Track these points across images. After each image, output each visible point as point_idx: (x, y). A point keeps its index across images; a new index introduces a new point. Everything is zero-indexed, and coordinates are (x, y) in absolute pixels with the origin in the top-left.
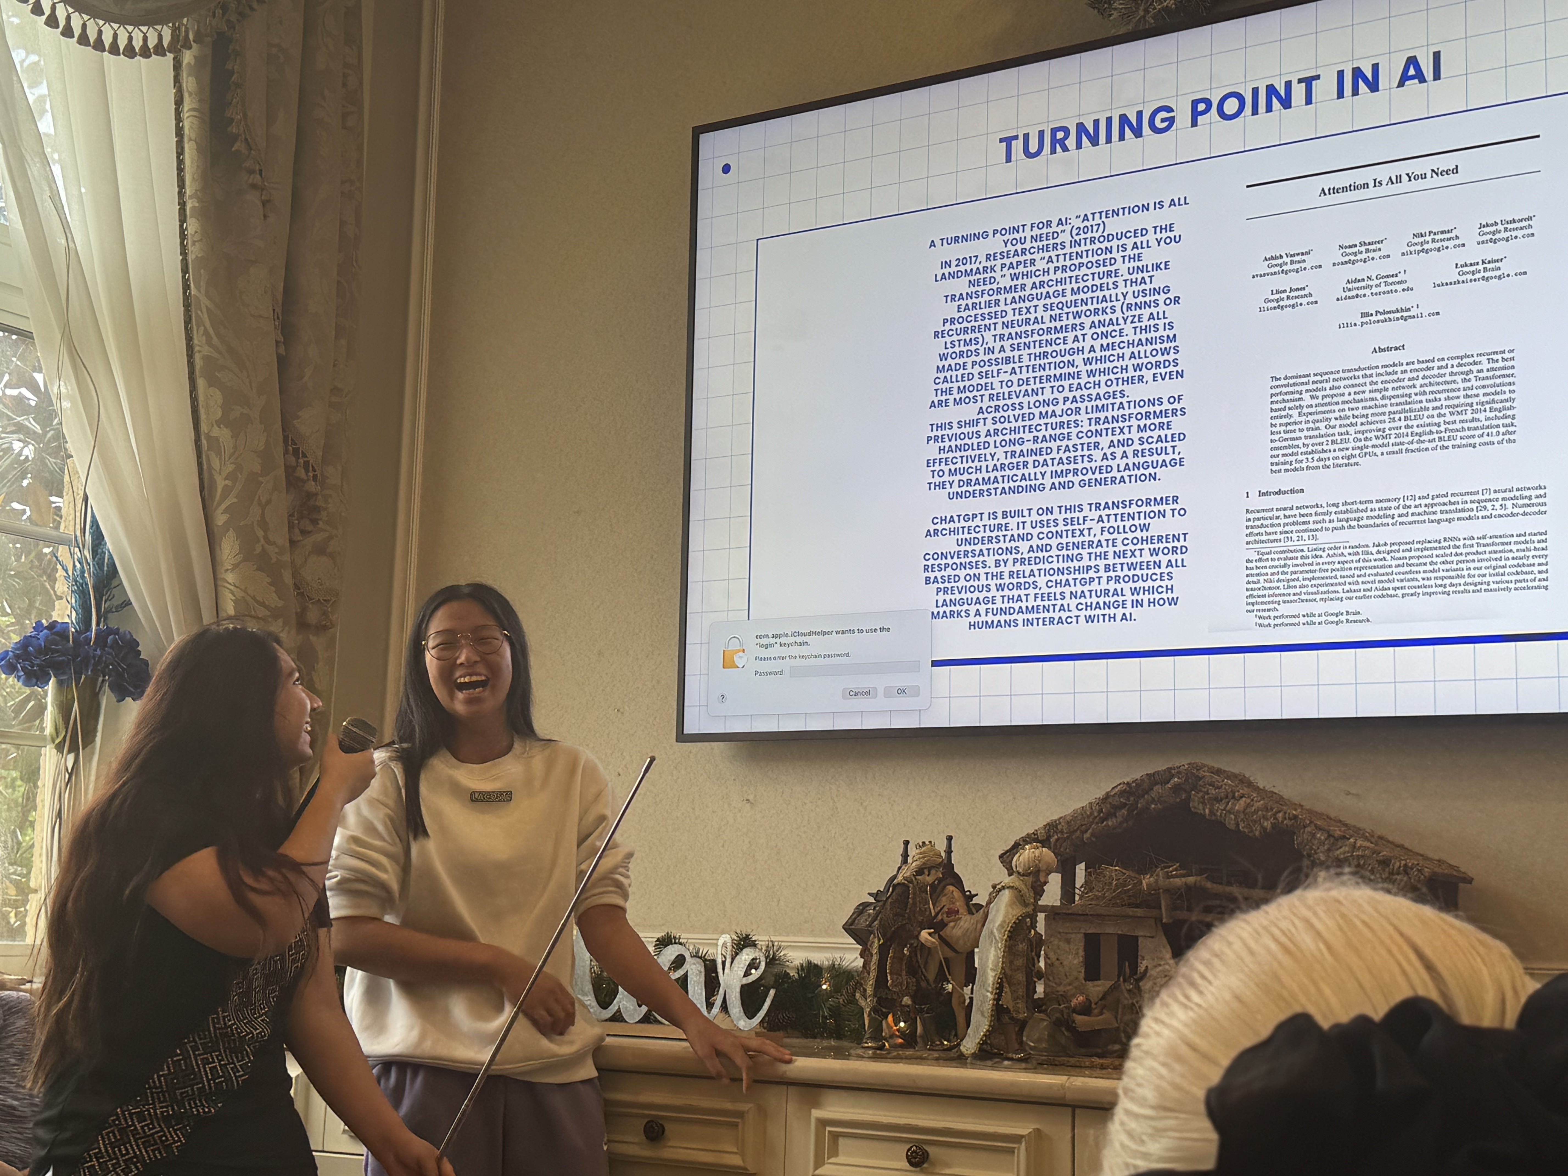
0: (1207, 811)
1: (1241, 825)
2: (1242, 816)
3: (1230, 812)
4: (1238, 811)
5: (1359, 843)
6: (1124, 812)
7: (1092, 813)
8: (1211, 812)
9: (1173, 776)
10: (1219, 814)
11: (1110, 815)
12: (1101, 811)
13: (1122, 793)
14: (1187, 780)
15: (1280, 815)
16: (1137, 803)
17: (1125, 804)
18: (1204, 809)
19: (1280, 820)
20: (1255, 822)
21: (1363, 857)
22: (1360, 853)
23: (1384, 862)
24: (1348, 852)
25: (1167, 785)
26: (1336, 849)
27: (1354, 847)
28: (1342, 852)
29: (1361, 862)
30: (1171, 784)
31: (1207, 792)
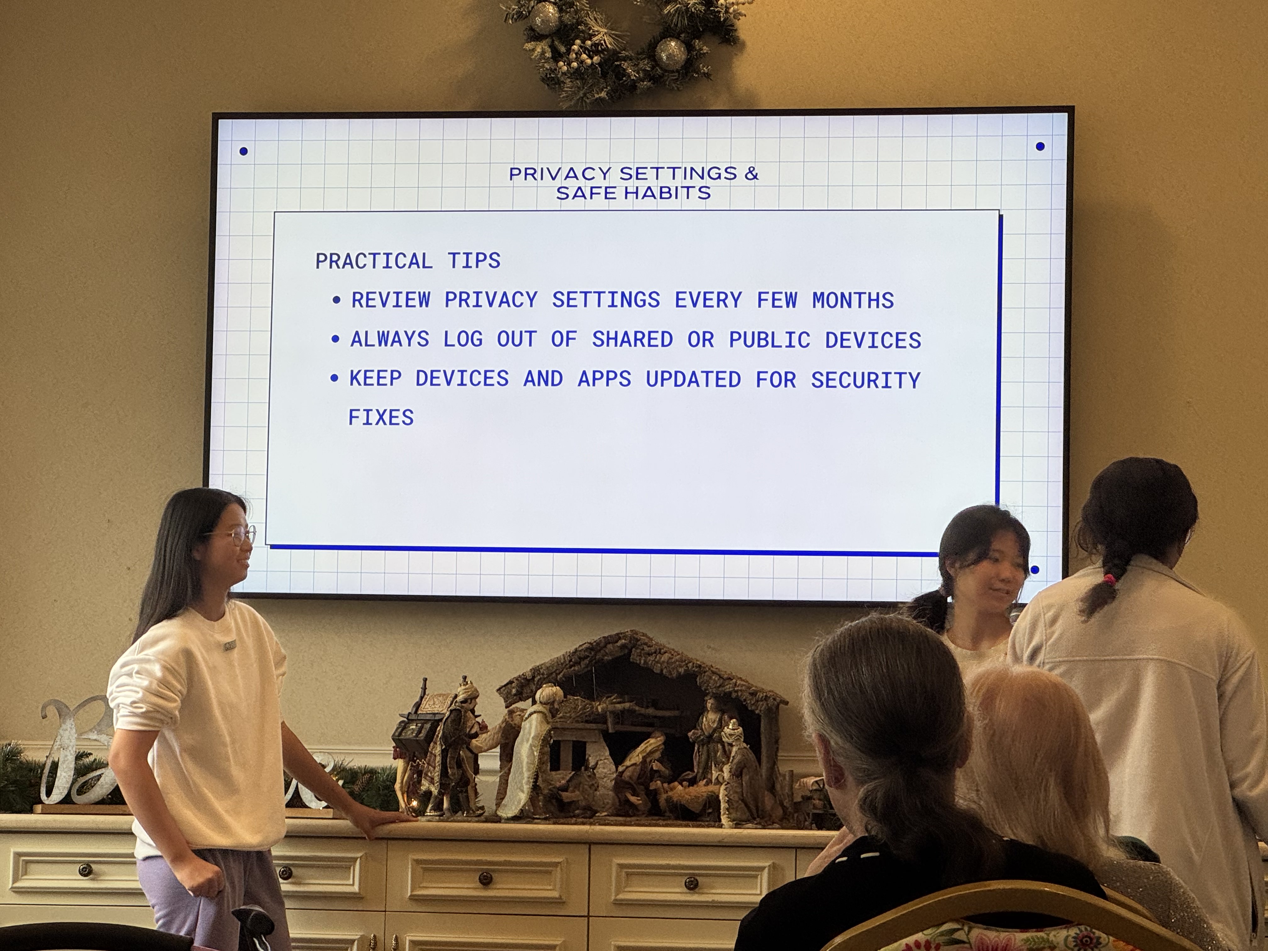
0: (642, 662)
1: (664, 671)
2: (666, 664)
3: (657, 662)
4: (664, 662)
5: (739, 682)
6: (587, 661)
7: (565, 661)
8: (645, 661)
9: (620, 638)
10: (650, 663)
11: (578, 663)
12: (571, 661)
13: (587, 649)
14: (630, 642)
15: (691, 664)
16: (595, 655)
17: (588, 656)
18: (640, 660)
19: (690, 668)
20: (673, 669)
21: (741, 691)
22: (739, 688)
23: (753, 694)
24: (732, 687)
25: (616, 644)
26: (723, 686)
27: (736, 685)
28: (728, 688)
29: (739, 694)
30: (619, 644)
31: (643, 649)
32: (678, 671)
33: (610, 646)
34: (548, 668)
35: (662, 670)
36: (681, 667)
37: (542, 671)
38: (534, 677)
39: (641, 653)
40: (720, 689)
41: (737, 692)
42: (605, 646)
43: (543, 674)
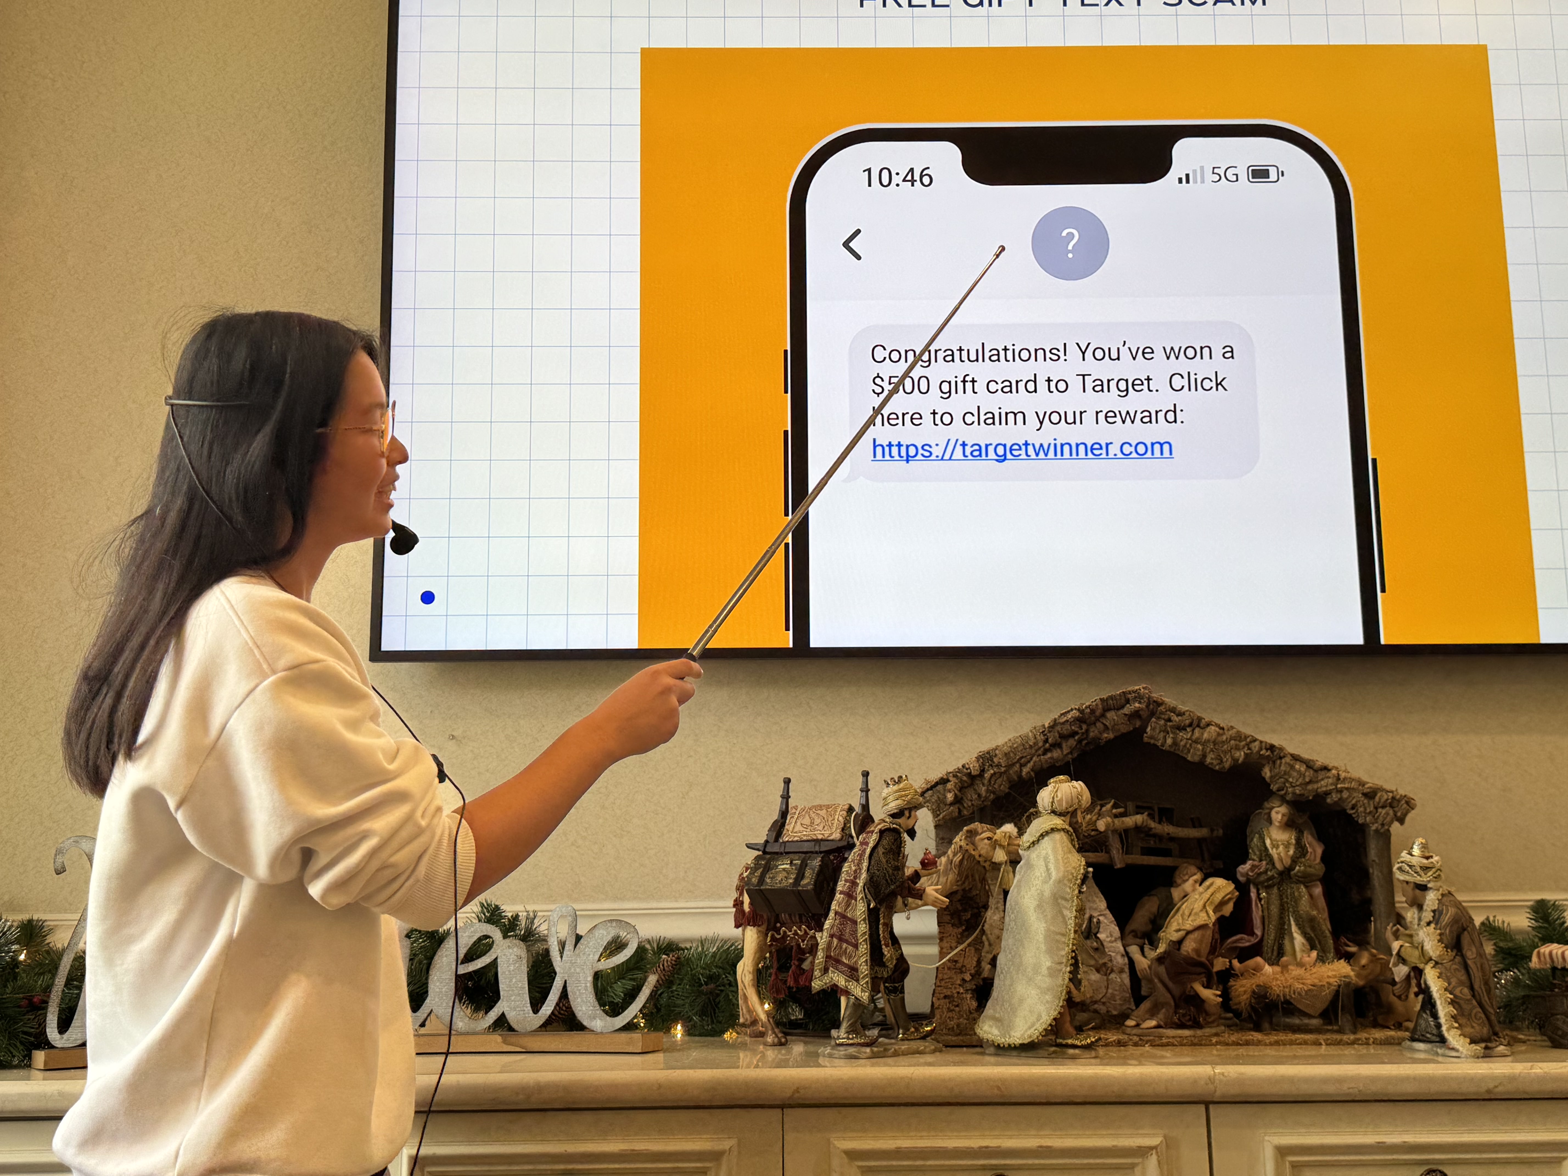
1: (1209, 756)
2: (1210, 746)
3: (1195, 742)
4: (1207, 742)
7: (1035, 743)
8: (1173, 741)
9: (1128, 701)
10: (1182, 743)
12: (1046, 741)
13: (1074, 720)
17: (1076, 733)
18: (1163, 739)
19: (1254, 750)
20: (1225, 753)
21: (1347, 789)
22: (1346, 786)
23: (1371, 795)
24: (1332, 784)
25: (1122, 711)
26: (1317, 782)
27: (1338, 779)
28: (1324, 784)
29: (1345, 795)
30: (1127, 709)
31: (1169, 720)
32: (1232, 757)
33: (1111, 715)
34: (1006, 754)
35: (1204, 756)
36: (1237, 748)
37: (995, 760)
38: (983, 771)
39: (1165, 725)
40: (1310, 787)
41: (1340, 791)
42: (1103, 715)
43: (999, 765)
